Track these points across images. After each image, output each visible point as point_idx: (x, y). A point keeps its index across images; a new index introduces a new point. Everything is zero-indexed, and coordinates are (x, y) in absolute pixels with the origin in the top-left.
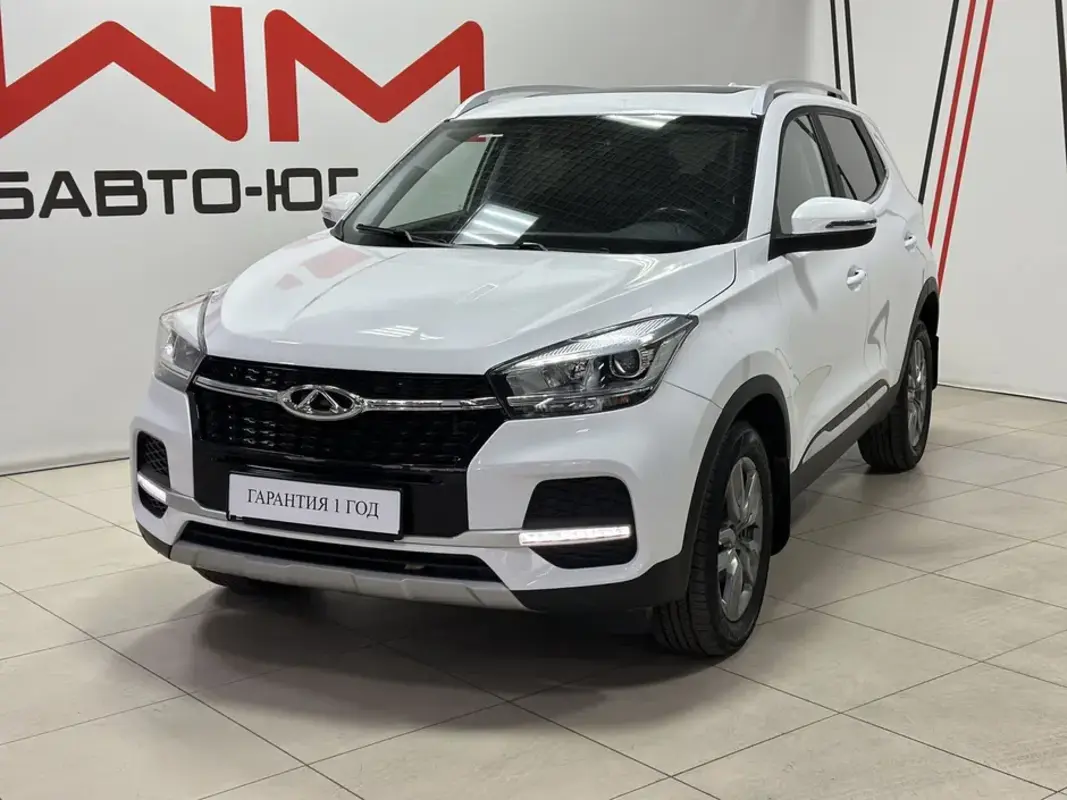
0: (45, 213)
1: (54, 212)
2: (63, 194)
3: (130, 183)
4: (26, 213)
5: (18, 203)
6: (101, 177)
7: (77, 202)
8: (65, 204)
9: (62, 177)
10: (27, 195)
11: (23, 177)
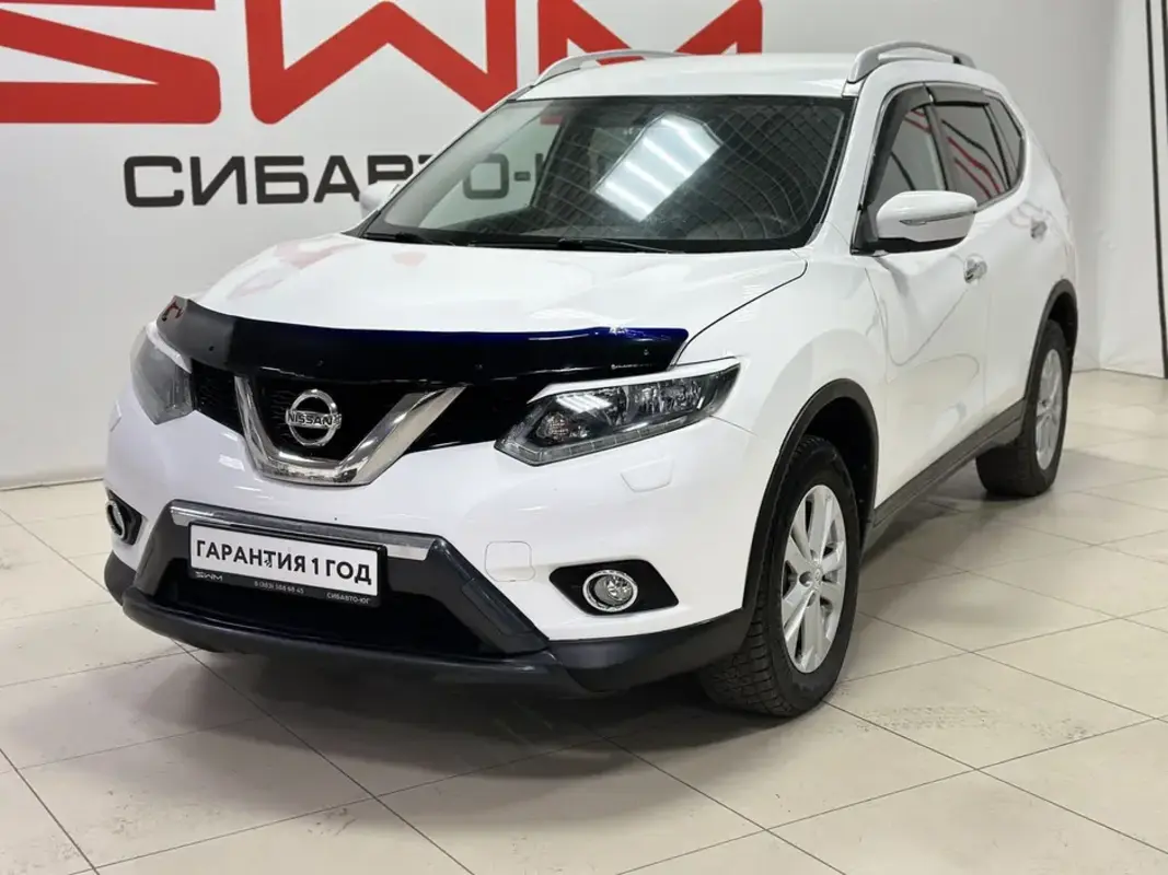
0: (319, 198)
1: (328, 197)
2: (337, 179)
3: (401, 168)
4: (301, 197)
5: (293, 188)
6: (373, 161)
7: (350, 187)
8: (338, 189)
9: (337, 161)
10: (302, 180)
11: (299, 161)
